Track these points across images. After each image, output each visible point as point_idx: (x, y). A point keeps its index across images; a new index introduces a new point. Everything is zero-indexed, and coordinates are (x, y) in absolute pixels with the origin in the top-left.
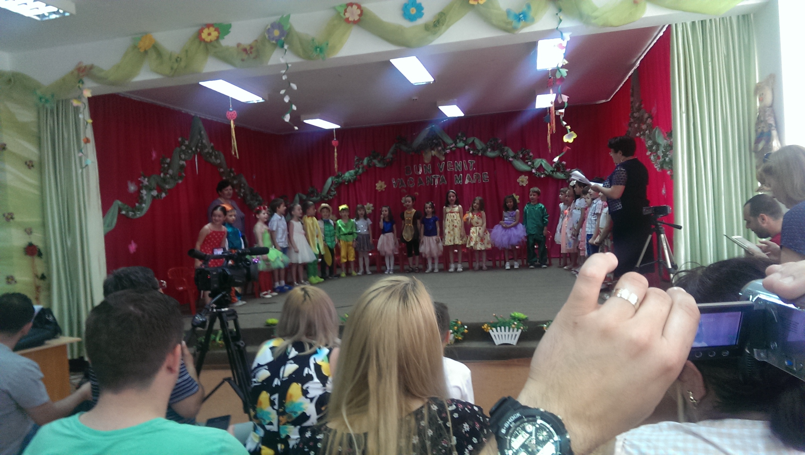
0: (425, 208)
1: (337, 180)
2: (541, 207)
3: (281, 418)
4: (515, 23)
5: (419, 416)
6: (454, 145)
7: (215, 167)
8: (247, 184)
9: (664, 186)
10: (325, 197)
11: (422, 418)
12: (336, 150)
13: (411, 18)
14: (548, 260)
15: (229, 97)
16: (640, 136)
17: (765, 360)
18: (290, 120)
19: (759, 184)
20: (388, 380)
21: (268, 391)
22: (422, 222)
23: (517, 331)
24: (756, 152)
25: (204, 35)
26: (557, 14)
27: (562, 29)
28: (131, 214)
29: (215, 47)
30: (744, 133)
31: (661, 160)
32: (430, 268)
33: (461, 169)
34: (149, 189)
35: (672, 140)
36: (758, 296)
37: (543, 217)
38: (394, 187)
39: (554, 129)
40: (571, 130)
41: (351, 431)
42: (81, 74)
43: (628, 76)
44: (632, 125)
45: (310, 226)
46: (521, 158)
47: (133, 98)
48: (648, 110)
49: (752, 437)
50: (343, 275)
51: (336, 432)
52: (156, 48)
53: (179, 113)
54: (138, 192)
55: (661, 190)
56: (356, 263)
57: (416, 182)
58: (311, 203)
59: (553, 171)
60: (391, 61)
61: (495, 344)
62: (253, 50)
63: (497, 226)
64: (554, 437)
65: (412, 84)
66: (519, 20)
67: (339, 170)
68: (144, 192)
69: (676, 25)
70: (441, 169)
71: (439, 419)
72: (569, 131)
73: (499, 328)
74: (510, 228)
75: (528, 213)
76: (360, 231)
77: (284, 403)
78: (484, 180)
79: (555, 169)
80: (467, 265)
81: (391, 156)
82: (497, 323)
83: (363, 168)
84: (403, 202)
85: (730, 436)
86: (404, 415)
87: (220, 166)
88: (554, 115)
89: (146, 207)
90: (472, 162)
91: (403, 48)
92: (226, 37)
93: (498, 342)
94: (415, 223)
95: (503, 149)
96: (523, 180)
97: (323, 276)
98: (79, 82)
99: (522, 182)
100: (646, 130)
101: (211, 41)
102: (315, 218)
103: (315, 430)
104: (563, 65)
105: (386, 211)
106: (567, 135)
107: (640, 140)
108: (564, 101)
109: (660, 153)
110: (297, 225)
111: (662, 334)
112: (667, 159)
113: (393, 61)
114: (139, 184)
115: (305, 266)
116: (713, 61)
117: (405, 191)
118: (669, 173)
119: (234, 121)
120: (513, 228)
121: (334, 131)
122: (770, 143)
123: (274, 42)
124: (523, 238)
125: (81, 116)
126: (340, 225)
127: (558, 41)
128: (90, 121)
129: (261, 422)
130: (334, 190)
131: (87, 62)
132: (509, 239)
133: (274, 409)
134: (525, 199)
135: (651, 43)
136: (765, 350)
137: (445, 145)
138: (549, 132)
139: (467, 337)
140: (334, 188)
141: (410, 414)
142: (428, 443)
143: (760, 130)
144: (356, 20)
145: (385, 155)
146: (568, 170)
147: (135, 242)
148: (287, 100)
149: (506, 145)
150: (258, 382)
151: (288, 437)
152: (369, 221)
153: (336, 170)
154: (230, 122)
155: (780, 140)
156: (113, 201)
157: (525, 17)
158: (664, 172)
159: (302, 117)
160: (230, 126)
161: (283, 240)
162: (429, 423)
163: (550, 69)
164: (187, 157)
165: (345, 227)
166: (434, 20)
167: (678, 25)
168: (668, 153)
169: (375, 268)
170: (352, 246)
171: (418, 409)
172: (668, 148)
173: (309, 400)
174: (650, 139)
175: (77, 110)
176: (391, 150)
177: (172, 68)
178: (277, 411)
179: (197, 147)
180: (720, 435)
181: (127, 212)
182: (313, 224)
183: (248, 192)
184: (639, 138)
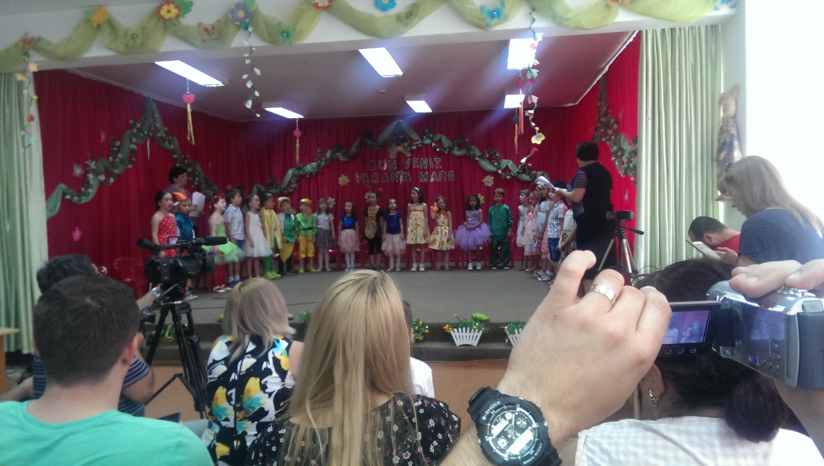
0: (388, 203)
1: (298, 172)
2: (506, 208)
3: (238, 413)
4: (488, 20)
5: (384, 412)
6: (420, 142)
7: (168, 153)
8: (202, 173)
9: (627, 192)
10: (284, 189)
11: (388, 414)
12: (298, 141)
13: (383, 8)
14: (510, 262)
15: (186, 79)
16: (606, 141)
17: (730, 357)
18: (252, 107)
19: (719, 193)
20: (354, 375)
21: (224, 386)
22: (385, 219)
23: (478, 332)
24: (718, 161)
25: (163, 12)
26: (530, 13)
27: (535, 28)
28: (76, 198)
29: (175, 25)
30: (707, 142)
31: (626, 165)
32: (392, 266)
33: (427, 166)
34: (97, 173)
35: (636, 146)
36: (725, 296)
37: (508, 218)
38: (357, 182)
39: (522, 130)
40: (539, 132)
41: (315, 426)
42: (27, 46)
43: (596, 81)
44: (598, 130)
45: (267, 219)
46: (487, 158)
47: (83, 76)
48: (615, 116)
49: (709, 434)
50: (301, 271)
51: (299, 428)
52: (110, 23)
53: (132, 93)
54: (84, 176)
55: (624, 196)
56: (316, 259)
57: (380, 178)
58: (270, 194)
59: (518, 173)
60: (360, 50)
61: (455, 345)
62: (214, 31)
63: (460, 226)
64: (532, 424)
65: (381, 76)
66: (493, 16)
67: (300, 162)
68: (91, 176)
69: (646, 31)
70: (406, 166)
71: (404, 415)
72: (537, 132)
73: (460, 329)
74: (474, 229)
75: (492, 214)
76: (321, 226)
77: (242, 398)
78: (450, 179)
79: (521, 171)
80: (429, 264)
81: (356, 150)
82: (459, 324)
83: (326, 161)
84: (366, 197)
85: (688, 433)
86: (369, 411)
87: (174, 152)
88: (523, 116)
89: (92, 192)
90: (438, 160)
91: (374, 38)
92: (186, 15)
93: (459, 342)
94: (378, 220)
95: (470, 148)
96: (489, 181)
97: (281, 271)
98: (24, 55)
99: (488, 182)
100: (612, 136)
101: (170, 19)
102: (273, 211)
103: (277, 426)
104: (533, 65)
105: (349, 206)
106: (535, 136)
107: (606, 144)
108: (534, 101)
109: (625, 159)
110: (254, 217)
111: (636, 329)
112: (631, 165)
113: (362, 51)
114: (85, 167)
115: (262, 260)
116: (681, 70)
117: (369, 186)
118: (632, 179)
119: (191, 105)
120: (477, 229)
121: (297, 121)
122: (732, 153)
123: (238, 23)
124: (488, 238)
125: (25, 92)
126: (299, 220)
127: (530, 40)
128: (35, 97)
129: (216, 418)
130: (294, 182)
131: (34, 33)
132: (475, 240)
133: (231, 404)
134: (490, 201)
135: (621, 48)
136: (730, 348)
137: (412, 141)
138: (516, 133)
139: (427, 338)
140: (295, 181)
141: (375, 410)
142: (393, 439)
143: (722, 140)
144: (325, 6)
145: (349, 148)
146: (534, 172)
147: (80, 229)
148: (249, 85)
149: (473, 144)
150: (215, 378)
151: (245, 433)
152: (331, 217)
153: (298, 162)
154: (187, 107)
155: (742, 150)
156: (58, 183)
157: (499, 14)
158: (628, 178)
159: (264, 104)
160: (186, 110)
161: (239, 232)
162: (395, 418)
163: (521, 69)
164: (138, 140)
165: (306, 221)
166: (407, 11)
167: (648, 31)
168: (632, 159)
169: (334, 265)
170: (311, 241)
171: (384, 404)
172: (632, 154)
173: (267, 395)
174: (616, 144)
175: (20, 85)
176: (356, 144)
177: (127, 45)
178: (234, 406)
179: (149, 130)
180: (679, 432)
181: (72, 196)
182: (271, 216)
183: (202, 181)
184: (604, 143)
